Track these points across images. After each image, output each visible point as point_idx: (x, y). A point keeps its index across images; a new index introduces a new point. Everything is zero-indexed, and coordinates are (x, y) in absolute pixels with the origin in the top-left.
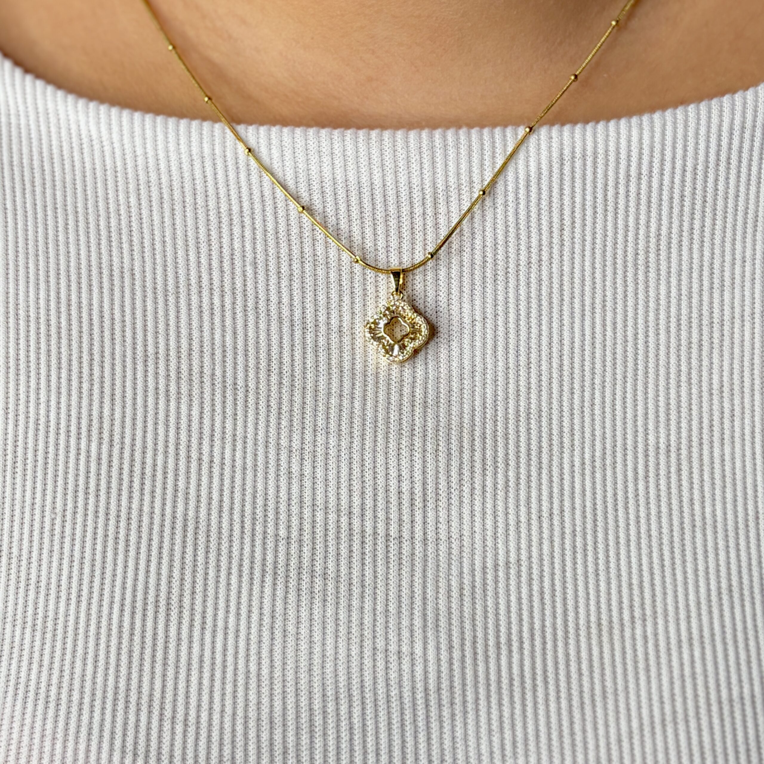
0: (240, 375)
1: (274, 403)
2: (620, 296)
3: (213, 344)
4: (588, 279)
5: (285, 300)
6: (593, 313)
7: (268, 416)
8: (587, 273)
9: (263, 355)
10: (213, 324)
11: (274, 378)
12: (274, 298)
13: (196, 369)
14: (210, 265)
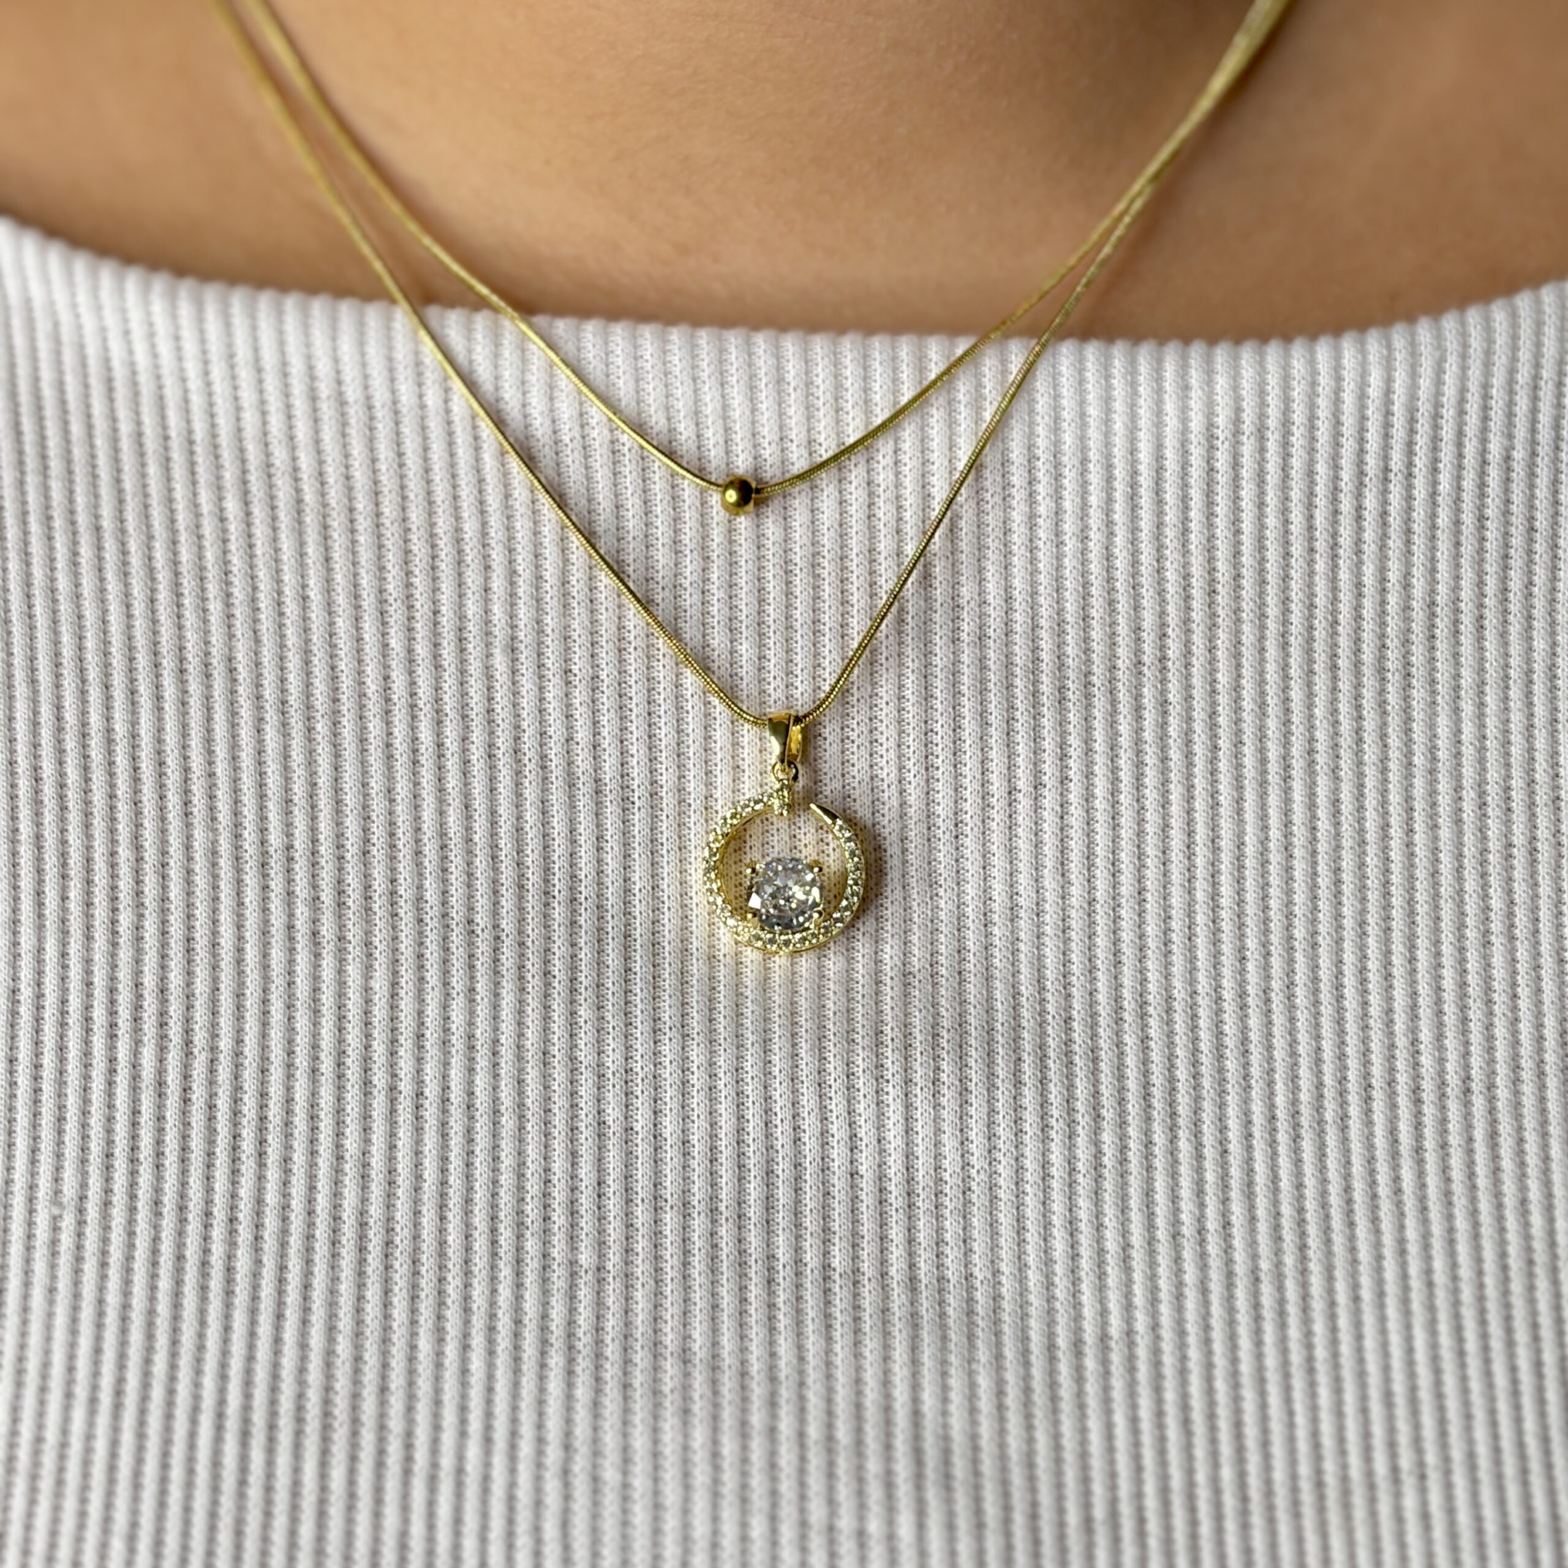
0: (482, 902)
1: (558, 967)
2: (1346, 741)
3: (418, 830)
4: (1272, 701)
5: (582, 735)
6: (1287, 778)
7: (546, 996)
8: (1271, 690)
9: (532, 857)
10: (416, 784)
11: (559, 913)
12: (556, 729)
13: (379, 885)
14: (410, 651)
